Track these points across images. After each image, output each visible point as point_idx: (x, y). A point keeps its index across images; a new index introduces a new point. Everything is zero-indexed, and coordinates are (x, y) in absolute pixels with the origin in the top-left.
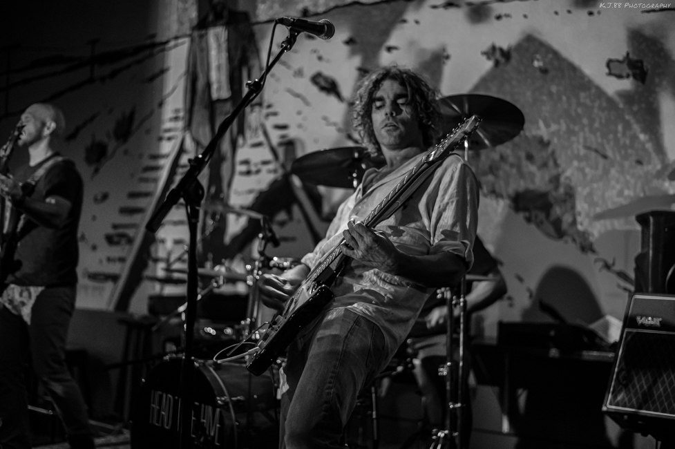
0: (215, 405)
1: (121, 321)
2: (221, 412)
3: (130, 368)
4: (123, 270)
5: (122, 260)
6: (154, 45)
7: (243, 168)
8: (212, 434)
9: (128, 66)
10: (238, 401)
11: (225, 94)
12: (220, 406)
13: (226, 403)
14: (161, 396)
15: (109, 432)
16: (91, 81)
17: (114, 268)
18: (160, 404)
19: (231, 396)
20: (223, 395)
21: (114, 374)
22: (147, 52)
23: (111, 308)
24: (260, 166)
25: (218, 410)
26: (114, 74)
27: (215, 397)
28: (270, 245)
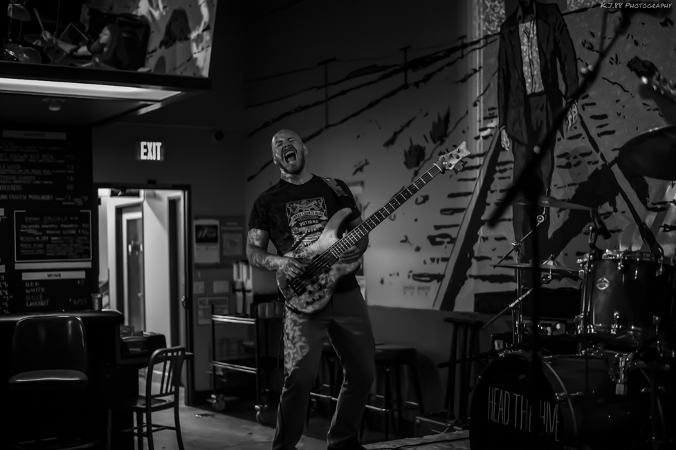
0: (553, 402)
1: (448, 320)
2: (559, 408)
3: (458, 366)
4: (447, 269)
5: (445, 260)
6: (465, 46)
7: (563, 161)
8: (552, 430)
9: (440, 70)
10: (577, 396)
11: (539, 88)
12: (559, 402)
13: (565, 399)
14: (498, 393)
15: (441, 429)
16: (406, 86)
17: (438, 268)
18: (497, 401)
19: (569, 392)
20: (561, 391)
21: (443, 373)
22: (459, 53)
23: (437, 308)
24: (579, 158)
25: (557, 406)
26: (427, 78)
27: (554, 393)
28: (600, 238)
